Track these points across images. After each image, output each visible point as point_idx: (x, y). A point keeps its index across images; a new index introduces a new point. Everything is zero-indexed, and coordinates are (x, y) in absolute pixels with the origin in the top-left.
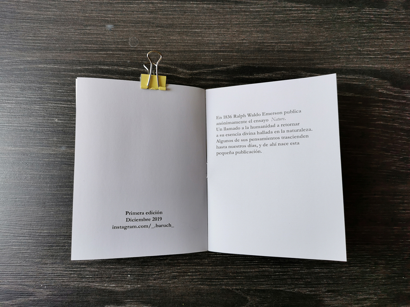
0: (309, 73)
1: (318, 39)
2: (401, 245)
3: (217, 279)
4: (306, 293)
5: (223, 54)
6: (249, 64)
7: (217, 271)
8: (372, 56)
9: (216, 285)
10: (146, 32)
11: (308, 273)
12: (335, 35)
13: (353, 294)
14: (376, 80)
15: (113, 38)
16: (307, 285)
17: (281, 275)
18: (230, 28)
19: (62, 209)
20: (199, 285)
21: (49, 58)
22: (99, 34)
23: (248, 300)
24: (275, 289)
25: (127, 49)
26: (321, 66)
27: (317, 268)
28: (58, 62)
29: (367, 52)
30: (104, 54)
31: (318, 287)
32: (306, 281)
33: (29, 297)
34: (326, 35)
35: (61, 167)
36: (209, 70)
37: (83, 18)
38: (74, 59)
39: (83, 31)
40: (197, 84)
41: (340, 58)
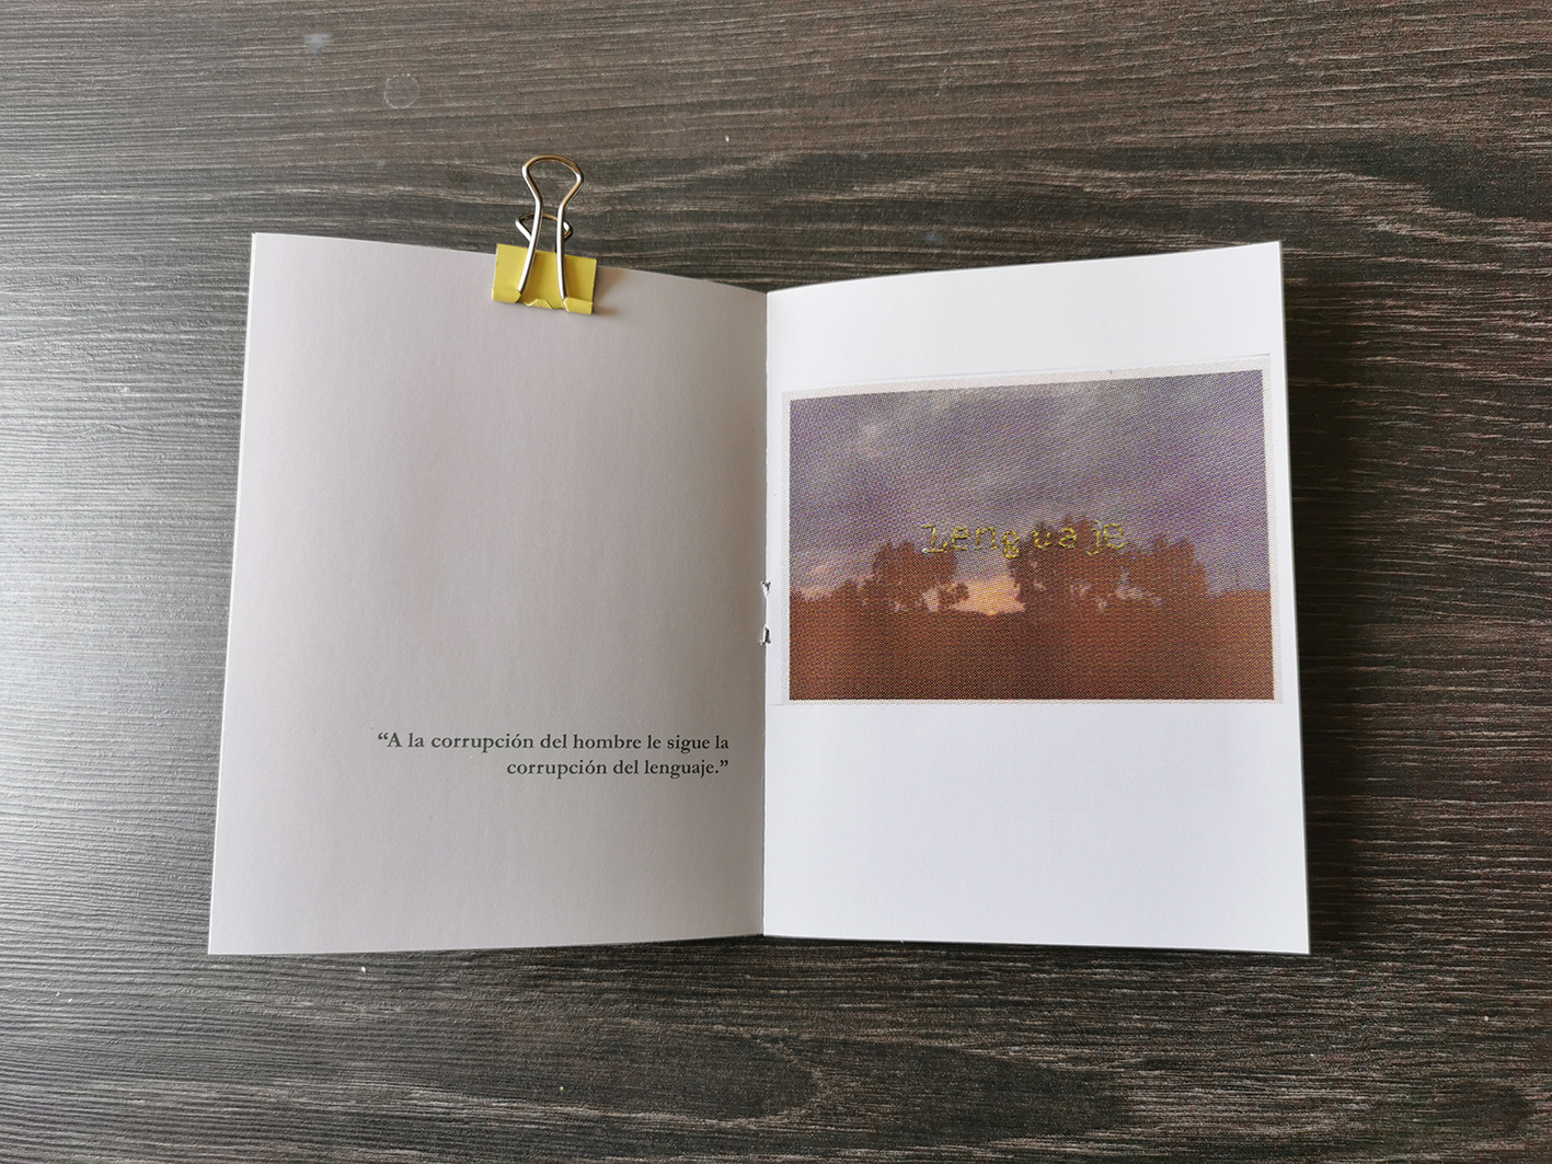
0: (1079, 167)
1: (1116, 29)
2: (1478, 877)
3: (695, 994)
4: (1054, 1066)
5: (734, 113)
6: (833, 147)
7: (692, 963)
8: (1347, 83)
9: (688, 1019)
10: (447, 49)
11: (1066, 983)
12: (1187, 12)
13: (1258, 1079)
14: (1367, 182)
15: (327, 82)
16: (1058, 1033)
17: (950, 987)
18: (761, 14)
19: (136, 714)
20: (625, 1017)
21: (107, 169)
22: (280, 70)
23: (815, 1085)
24: (926, 1042)
25: (374, 117)
26: (1129, 138)
27: (1101, 966)
28: (136, 180)
29: (1327, 68)
30: (298, 142)
31: (1105, 1044)
32: (1054, 1017)
33: (14, 1033)
34: (1151, 14)
35: (137, 561)
36: (678, 181)
37: (225, 15)
38: (191, 167)
39: (223, 65)
40: (633, 235)
41: (1206, 101)
